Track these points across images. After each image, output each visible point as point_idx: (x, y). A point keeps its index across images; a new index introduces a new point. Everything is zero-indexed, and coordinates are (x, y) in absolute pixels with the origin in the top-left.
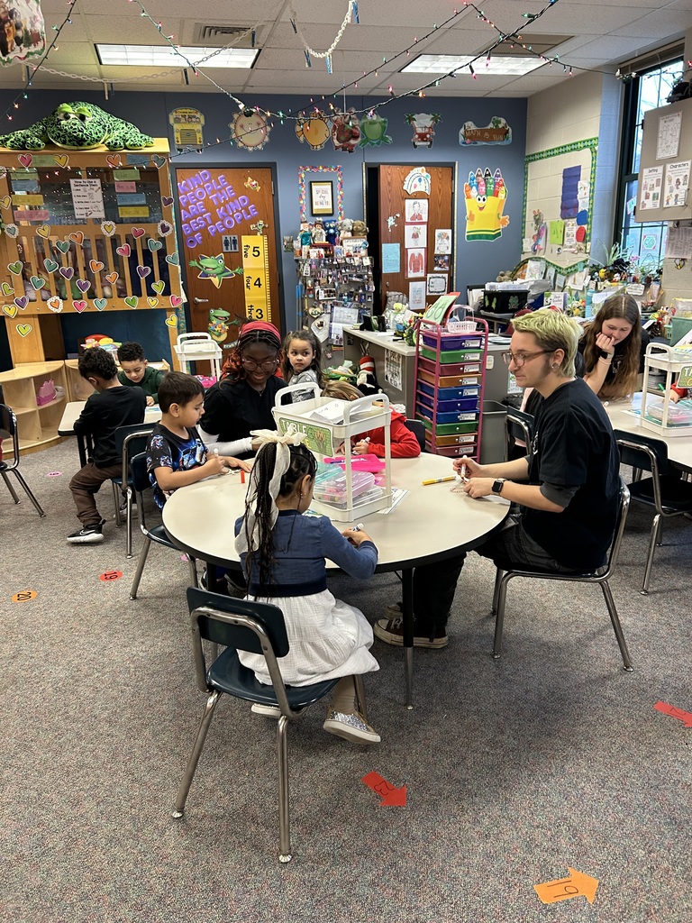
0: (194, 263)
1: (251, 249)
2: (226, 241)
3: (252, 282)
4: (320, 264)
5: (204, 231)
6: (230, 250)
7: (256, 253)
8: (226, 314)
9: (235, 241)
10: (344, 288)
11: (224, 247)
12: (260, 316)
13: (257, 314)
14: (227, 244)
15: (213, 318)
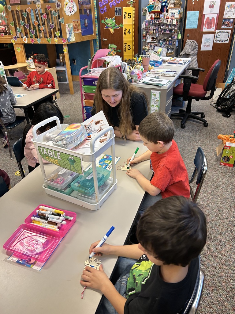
0: (103, 21)
1: (127, 14)
2: (116, 10)
3: (127, 31)
4: (150, 23)
5: (107, 5)
6: (118, 15)
7: (129, 17)
8: (115, 46)
9: (120, 10)
10: (161, 36)
11: (115, 13)
12: (129, 49)
13: (128, 47)
14: (117, 12)
15: (110, 48)
